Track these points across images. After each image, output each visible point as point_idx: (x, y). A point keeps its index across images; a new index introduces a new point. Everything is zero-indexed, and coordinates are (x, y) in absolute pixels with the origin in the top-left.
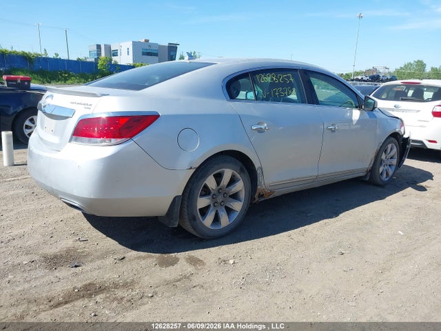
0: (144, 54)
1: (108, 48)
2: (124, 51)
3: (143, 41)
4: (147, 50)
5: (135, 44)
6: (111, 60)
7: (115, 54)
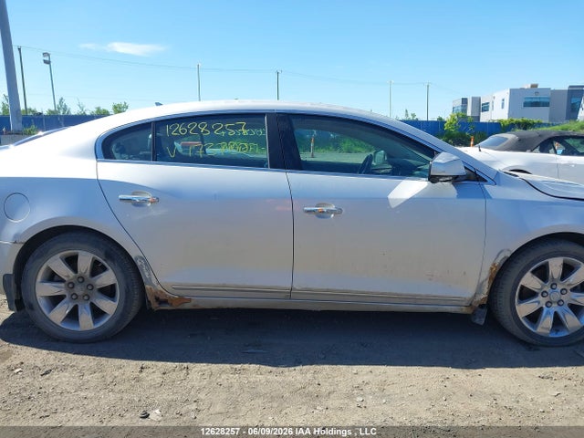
0: (526, 105)
1: (477, 101)
2: (497, 104)
3: (529, 86)
4: (532, 98)
5: (513, 92)
6: (479, 118)
7: (485, 108)
